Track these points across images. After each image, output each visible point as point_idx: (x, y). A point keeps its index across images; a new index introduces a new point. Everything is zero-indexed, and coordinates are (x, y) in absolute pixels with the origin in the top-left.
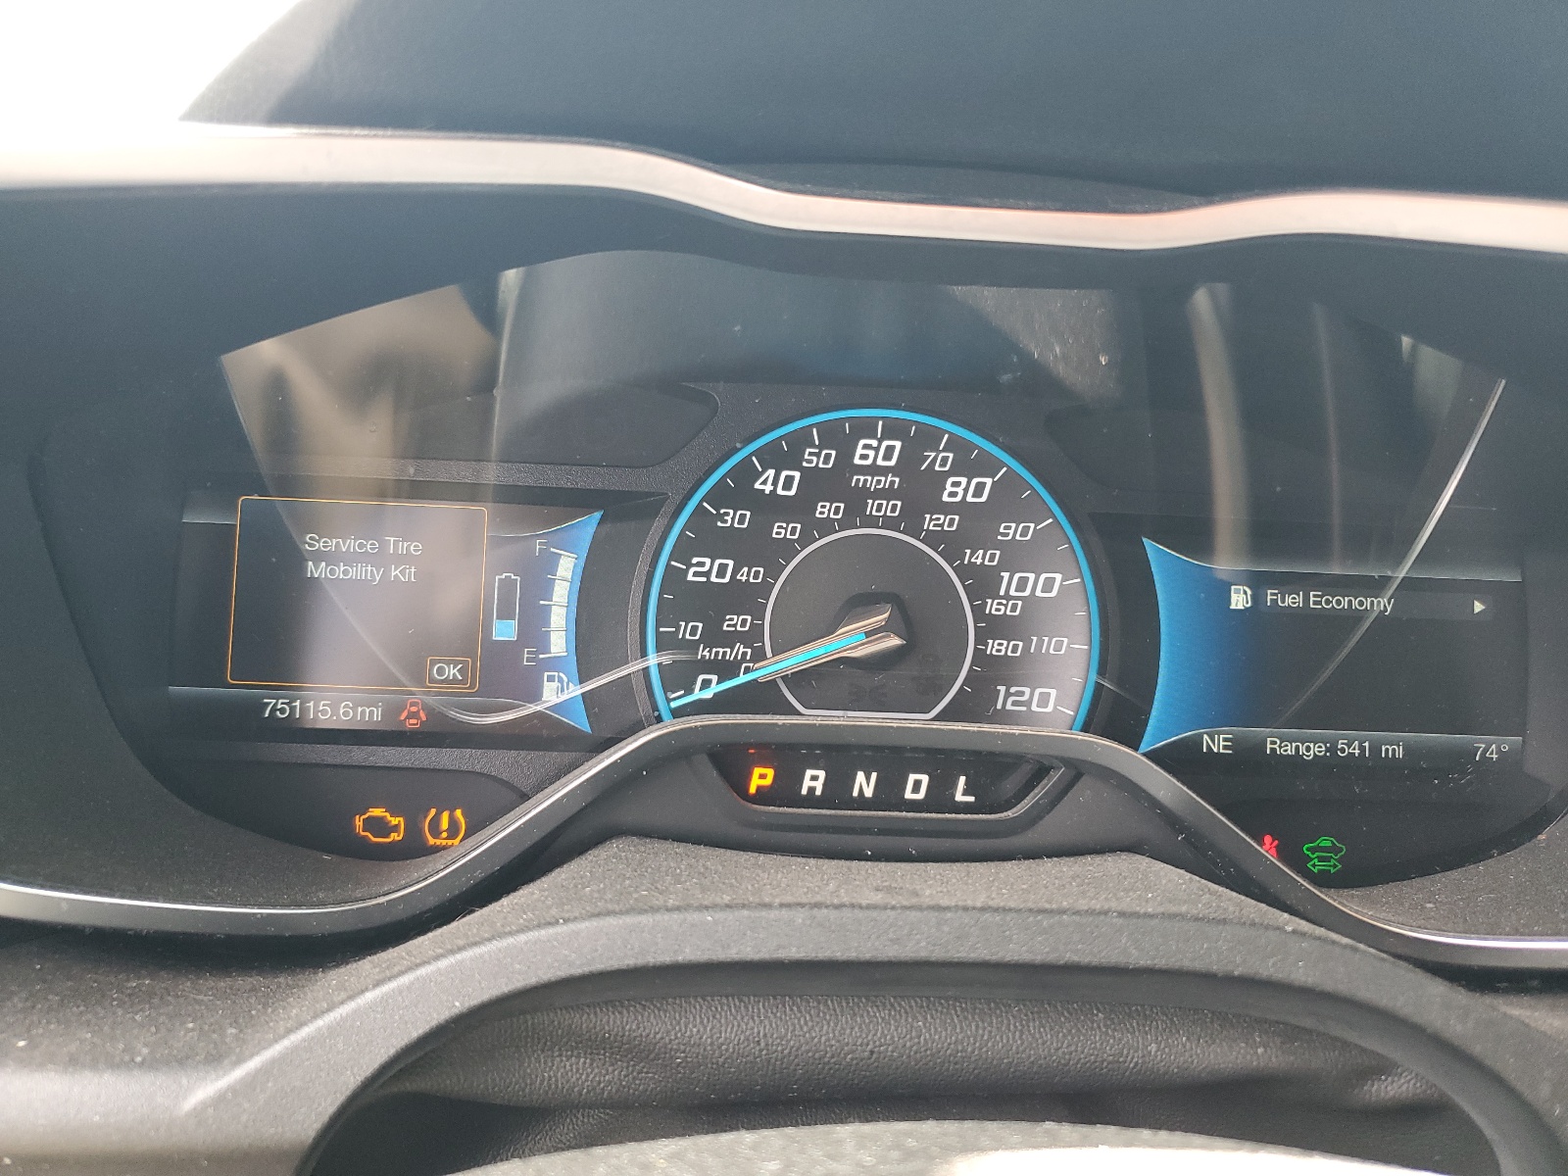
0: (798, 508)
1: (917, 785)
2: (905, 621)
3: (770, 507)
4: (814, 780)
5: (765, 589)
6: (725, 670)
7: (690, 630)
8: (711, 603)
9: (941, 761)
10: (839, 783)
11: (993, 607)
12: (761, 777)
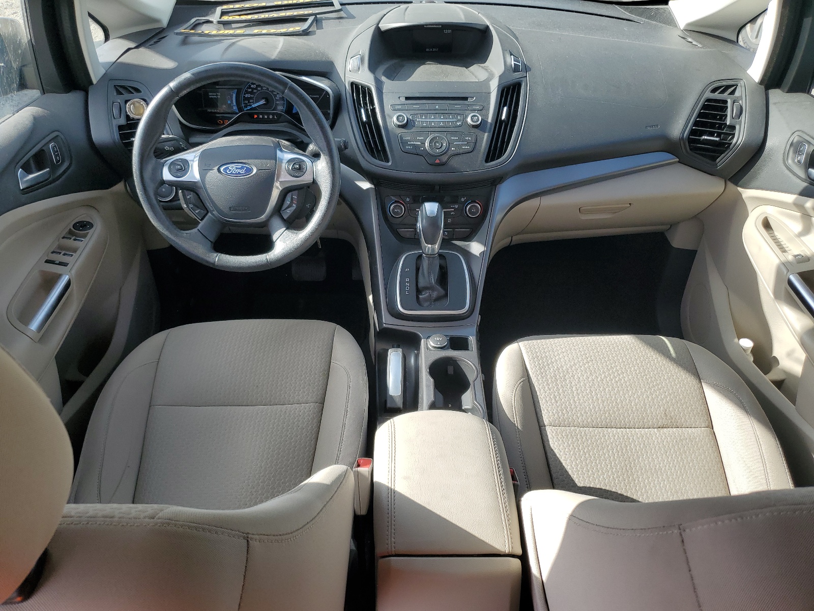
0: (256, 89)
1: (271, 117)
2: (267, 100)
3: (253, 89)
4: (266, 117)
5: (254, 97)
6: (250, 105)
7: (246, 102)
8: (248, 99)
9: (273, 114)
10: (258, 116)
11: (277, 98)
12: (256, 116)
